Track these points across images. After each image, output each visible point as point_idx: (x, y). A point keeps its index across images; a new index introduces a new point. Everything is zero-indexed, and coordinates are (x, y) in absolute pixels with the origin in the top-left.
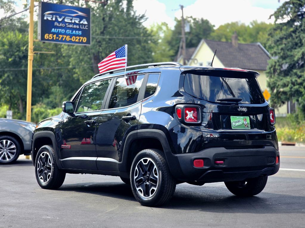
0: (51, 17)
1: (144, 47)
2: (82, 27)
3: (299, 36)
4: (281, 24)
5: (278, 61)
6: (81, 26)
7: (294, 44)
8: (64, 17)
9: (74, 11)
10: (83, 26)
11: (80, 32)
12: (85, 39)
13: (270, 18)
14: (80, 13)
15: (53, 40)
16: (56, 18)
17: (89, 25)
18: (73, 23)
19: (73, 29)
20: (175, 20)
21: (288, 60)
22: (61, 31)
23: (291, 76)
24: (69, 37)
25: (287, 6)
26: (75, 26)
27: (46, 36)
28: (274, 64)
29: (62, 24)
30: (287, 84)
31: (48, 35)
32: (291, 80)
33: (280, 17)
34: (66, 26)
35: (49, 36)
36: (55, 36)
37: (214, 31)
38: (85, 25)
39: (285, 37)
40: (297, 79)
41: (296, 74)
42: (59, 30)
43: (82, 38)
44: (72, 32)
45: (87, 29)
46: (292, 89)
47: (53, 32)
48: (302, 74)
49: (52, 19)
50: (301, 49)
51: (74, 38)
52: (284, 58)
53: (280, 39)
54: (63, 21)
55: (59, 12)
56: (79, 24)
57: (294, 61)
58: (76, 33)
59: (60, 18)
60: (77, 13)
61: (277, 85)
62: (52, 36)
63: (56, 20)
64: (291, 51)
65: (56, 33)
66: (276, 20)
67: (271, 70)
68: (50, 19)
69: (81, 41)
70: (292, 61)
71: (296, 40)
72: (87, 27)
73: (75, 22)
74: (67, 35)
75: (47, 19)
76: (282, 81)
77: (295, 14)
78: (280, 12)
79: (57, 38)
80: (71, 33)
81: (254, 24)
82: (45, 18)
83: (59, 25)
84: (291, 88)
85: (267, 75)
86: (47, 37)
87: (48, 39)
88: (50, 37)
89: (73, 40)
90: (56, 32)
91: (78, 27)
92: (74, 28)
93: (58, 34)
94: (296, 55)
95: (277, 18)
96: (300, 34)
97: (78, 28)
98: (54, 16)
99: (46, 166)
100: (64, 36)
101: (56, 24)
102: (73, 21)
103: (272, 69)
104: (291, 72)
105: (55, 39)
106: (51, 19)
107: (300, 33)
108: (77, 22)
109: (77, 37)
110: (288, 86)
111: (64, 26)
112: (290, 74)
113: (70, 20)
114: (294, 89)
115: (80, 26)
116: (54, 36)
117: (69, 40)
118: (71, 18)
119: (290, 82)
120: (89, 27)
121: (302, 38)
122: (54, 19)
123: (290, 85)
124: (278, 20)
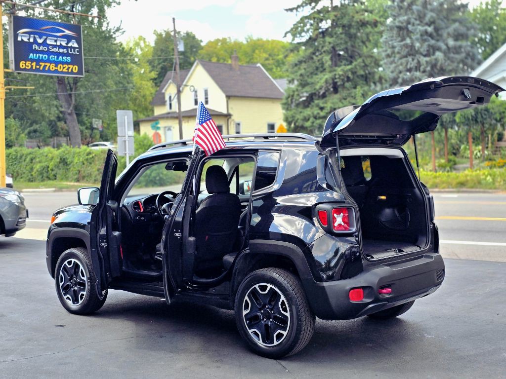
0: (28, 38)
1: (122, 69)
2: (71, 51)
3: (322, 59)
4: (299, 43)
5: (297, 90)
6: (69, 49)
7: (315, 68)
8: (45, 37)
9: (59, 29)
10: (73, 50)
11: (69, 58)
12: (75, 68)
13: (285, 36)
14: (67, 32)
15: (31, 70)
16: (35, 39)
17: (80, 48)
18: (58, 46)
19: (58, 54)
20: (154, 33)
21: (307, 88)
22: (42, 56)
23: (311, 109)
24: (54, 65)
25: (306, 21)
26: (61, 50)
27: (22, 64)
28: (291, 93)
29: (43, 46)
30: (307, 118)
31: (24, 62)
32: (313, 113)
33: (298, 35)
34: (48, 49)
35: (25, 64)
36: (34, 64)
37: (202, 48)
38: (75, 48)
39: (304, 59)
40: (319, 111)
41: (318, 105)
42: (39, 56)
43: (71, 66)
44: (58, 58)
45: (78, 53)
46: (315, 124)
47: (31, 58)
48: (325, 105)
49: (29, 39)
50: (324, 75)
51: (60, 67)
52: (303, 85)
53: (298, 63)
54: (44, 43)
55: (37, 29)
56: (66, 48)
57: (315, 89)
58: (63, 59)
59: (40, 38)
60: (64, 32)
61: (296, 119)
62: (31, 64)
63: (35, 42)
64: (312, 77)
65: (35, 60)
66: (293, 40)
67: (288, 101)
68: (25, 39)
69: (70, 71)
70: (313, 89)
71: (318, 64)
72: (77, 51)
73: (61, 44)
74: (51, 62)
75: (22, 40)
76: (302, 114)
77: (316, 32)
78: (297, 28)
79: (38, 67)
80: (56, 60)
81: (249, 40)
82: (19, 39)
83: (39, 48)
84: (313, 123)
85: (284, 106)
86: (23, 66)
87: (25, 68)
88: (28, 66)
89: (59, 70)
90: (35, 58)
91: (65, 51)
92: (60, 53)
93: (38, 61)
94: (318, 82)
95: (294, 36)
96: (323, 57)
97: (66, 53)
98: (32, 36)
99: (75, 281)
100: (46, 64)
101: (35, 47)
102: (58, 43)
103: (289, 99)
104: (312, 104)
105: (34, 68)
106: (27, 41)
107: (322, 55)
108: (64, 44)
109: (64, 66)
110: (309, 120)
111: (46, 50)
112: (310, 106)
113: (54, 41)
114: (317, 124)
115: (68, 51)
116: (32, 64)
117: (54, 70)
118: (56, 38)
119: (311, 115)
120: (80, 51)
121: (324, 62)
122: (32, 40)
123: (312, 119)
124: (296, 39)
